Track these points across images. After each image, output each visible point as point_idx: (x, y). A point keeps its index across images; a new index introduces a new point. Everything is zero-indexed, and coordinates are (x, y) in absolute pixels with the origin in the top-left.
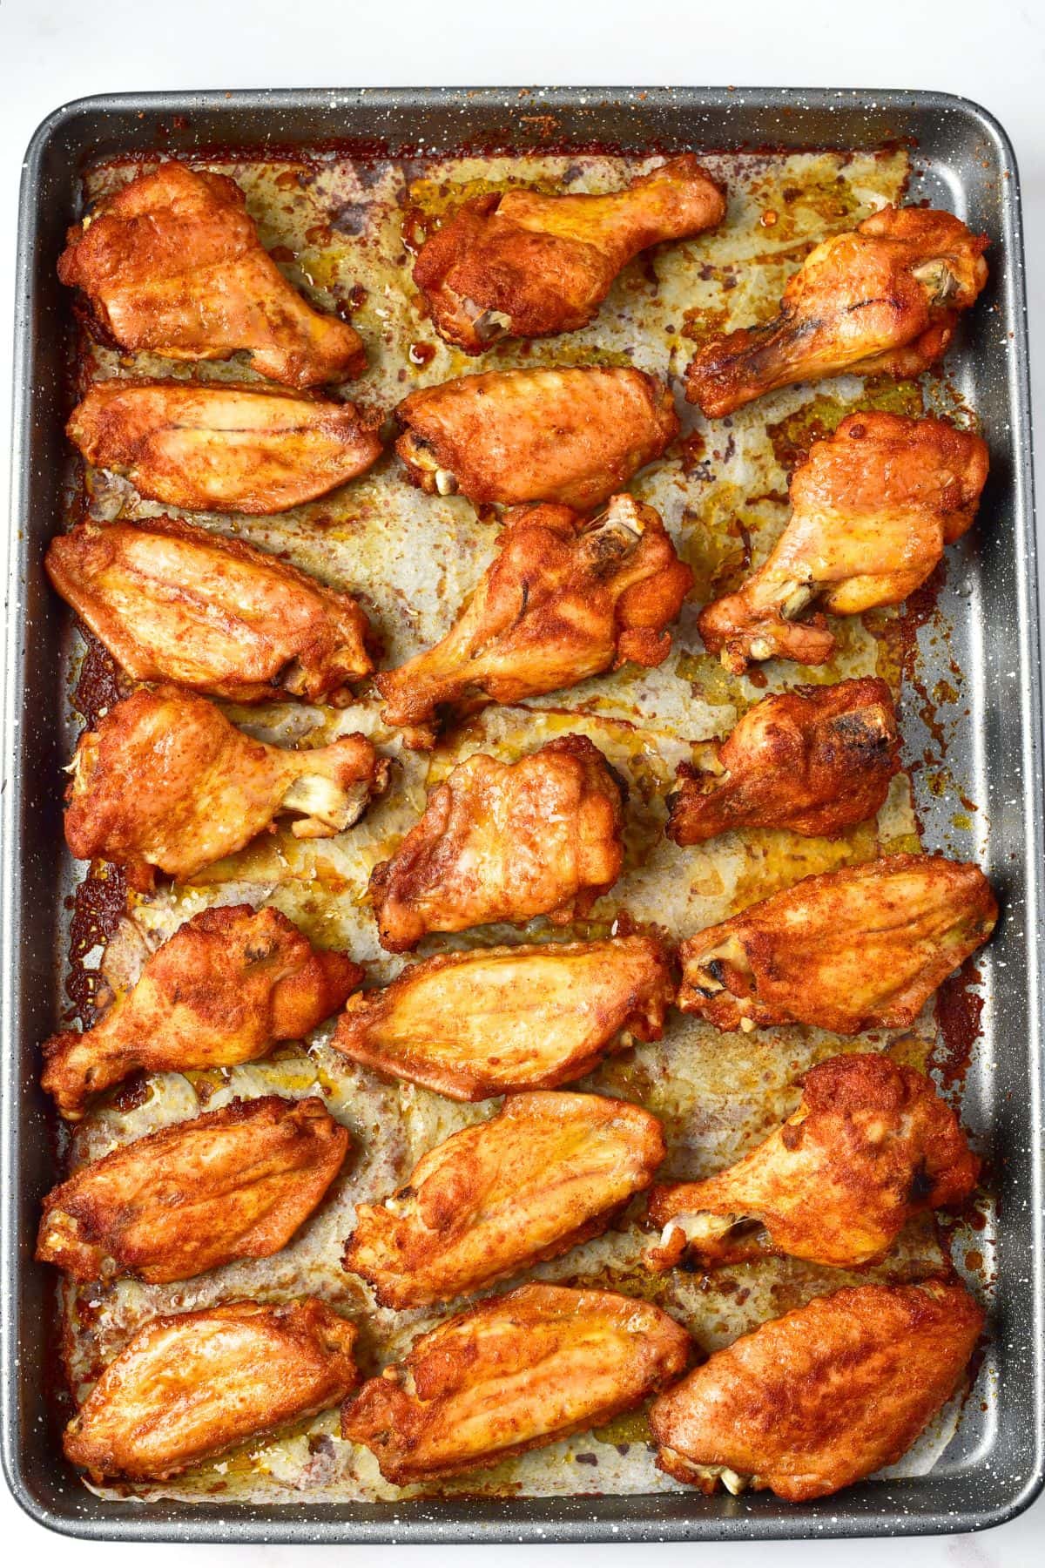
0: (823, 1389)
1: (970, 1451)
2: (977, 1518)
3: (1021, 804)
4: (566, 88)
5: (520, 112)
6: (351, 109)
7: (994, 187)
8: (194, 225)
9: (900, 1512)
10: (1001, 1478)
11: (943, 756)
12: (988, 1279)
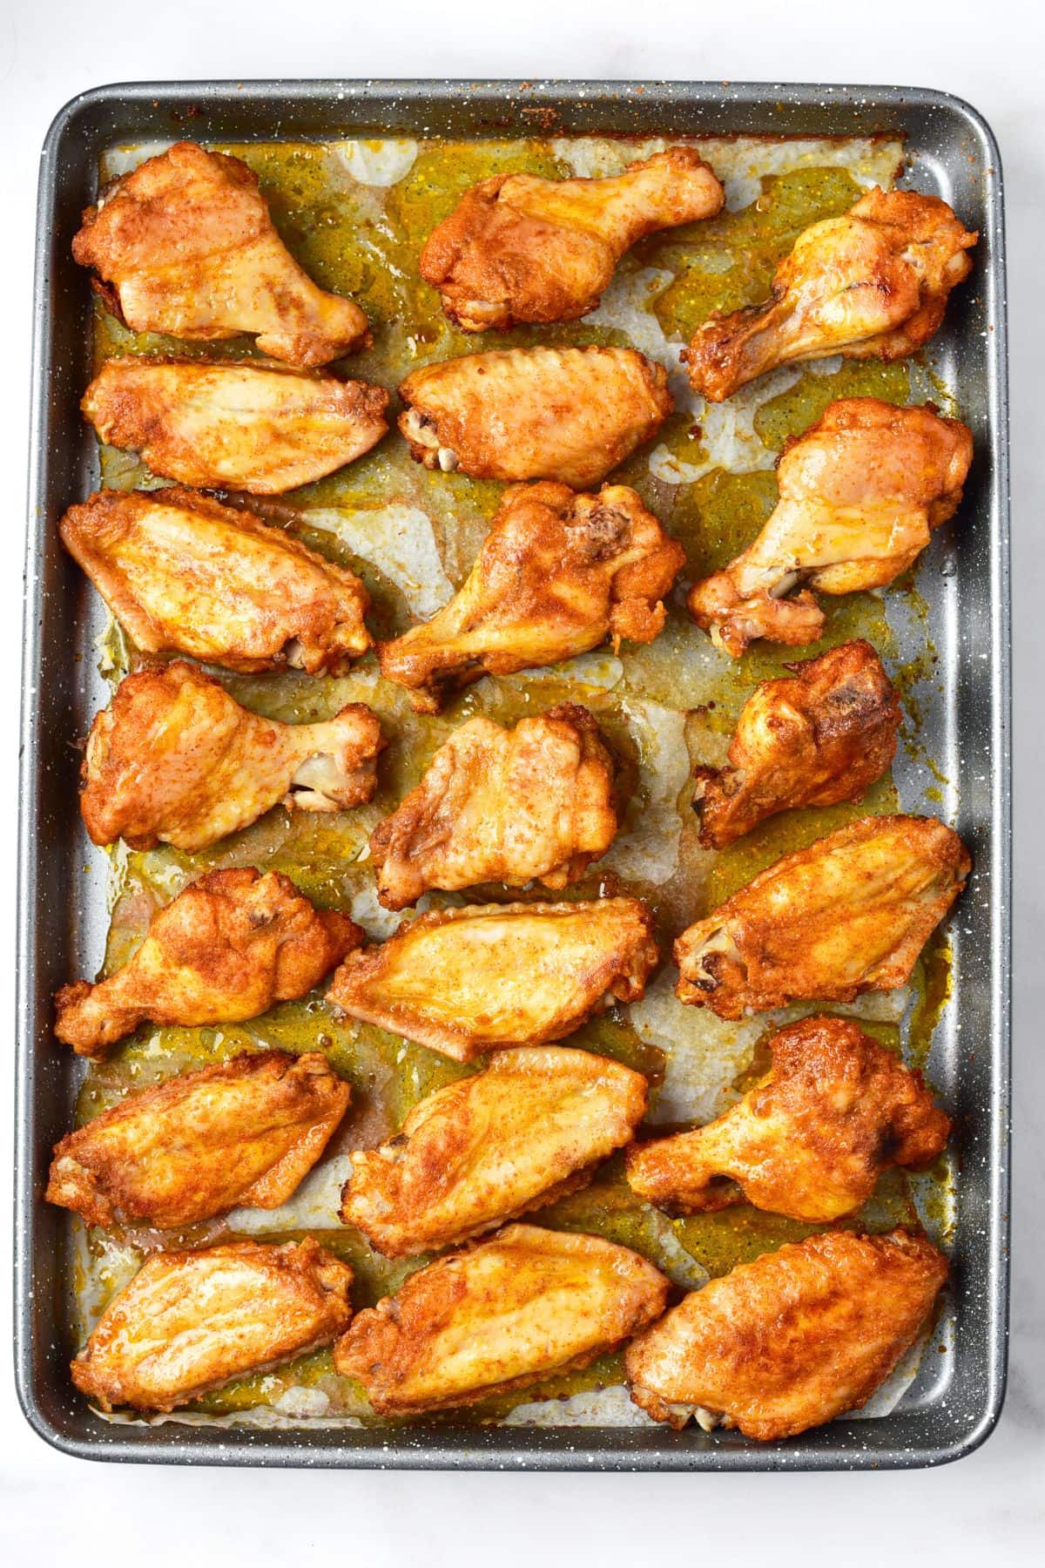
0: (791, 1334)
1: (928, 1389)
2: (931, 1455)
3: (989, 781)
4: (565, 82)
5: (521, 104)
6: (359, 100)
7: (978, 182)
8: (208, 210)
9: (859, 1448)
10: (955, 1416)
11: (917, 731)
12: (948, 1229)
